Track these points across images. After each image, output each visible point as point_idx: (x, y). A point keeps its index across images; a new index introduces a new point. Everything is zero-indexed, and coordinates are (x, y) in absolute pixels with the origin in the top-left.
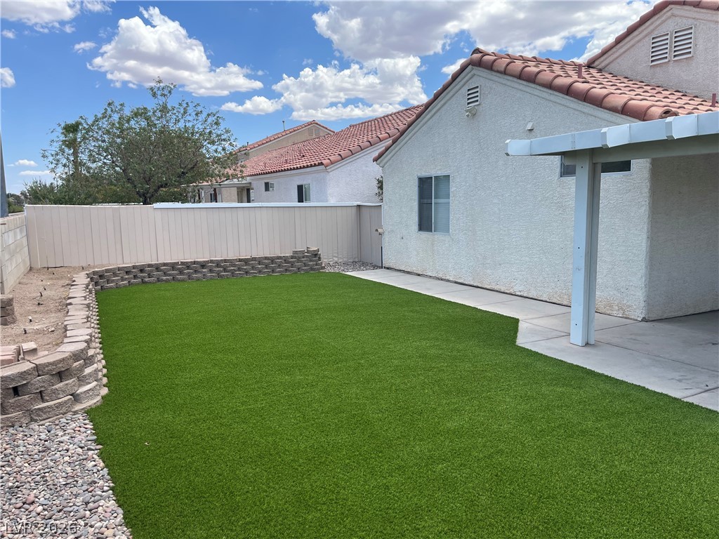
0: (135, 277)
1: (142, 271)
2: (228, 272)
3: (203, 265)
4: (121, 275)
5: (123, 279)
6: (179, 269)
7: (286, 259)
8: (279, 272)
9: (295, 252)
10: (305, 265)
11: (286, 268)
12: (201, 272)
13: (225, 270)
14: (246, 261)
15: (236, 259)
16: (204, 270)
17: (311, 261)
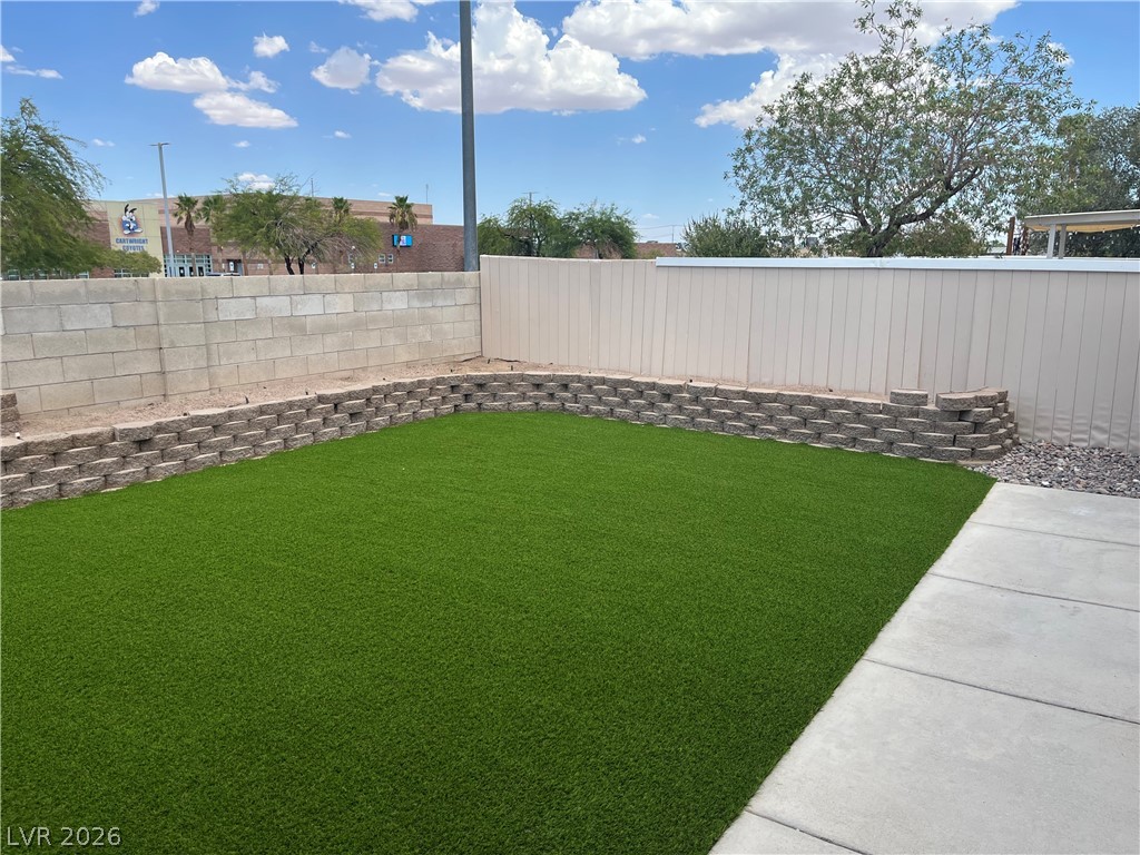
0: (551, 397)
1: (565, 387)
2: (713, 417)
3: (667, 394)
4: (521, 389)
5: (524, 397)
6: (623, 395)
7: (859, 412)
8: (833, 441)
9: (896, 397)
10: (913, 436)
11: (853, 434)
12: (660, 408)
13: (708, 412)
14: (758, 400)
15: (738, 392)
16: (665, 405)
17: (935, 428)
